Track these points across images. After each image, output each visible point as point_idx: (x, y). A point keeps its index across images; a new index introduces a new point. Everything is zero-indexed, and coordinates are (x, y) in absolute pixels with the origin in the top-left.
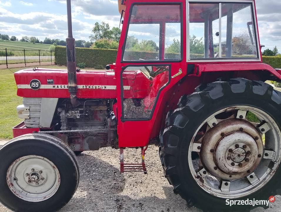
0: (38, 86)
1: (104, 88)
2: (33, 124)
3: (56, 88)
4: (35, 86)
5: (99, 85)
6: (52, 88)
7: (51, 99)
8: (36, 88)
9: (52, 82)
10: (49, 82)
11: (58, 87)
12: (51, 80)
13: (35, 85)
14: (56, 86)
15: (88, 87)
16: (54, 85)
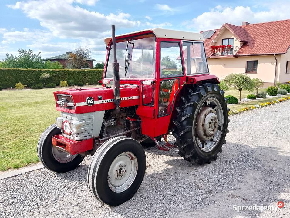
0: (92, 103)
1: (132, 99)
2: (87, 136)
3: (104, 102)
4: (90, 103)
5: (129, 96)
6: (102, 103)
7: (101, 112)
8: (91, 104)
9: (101, 98)
10: (99, 98)
11: (105, 101)
12: (101, 97)
13: (90, 101)
14: (104, 100)
15: (123, 99)
16: (103, 100)
